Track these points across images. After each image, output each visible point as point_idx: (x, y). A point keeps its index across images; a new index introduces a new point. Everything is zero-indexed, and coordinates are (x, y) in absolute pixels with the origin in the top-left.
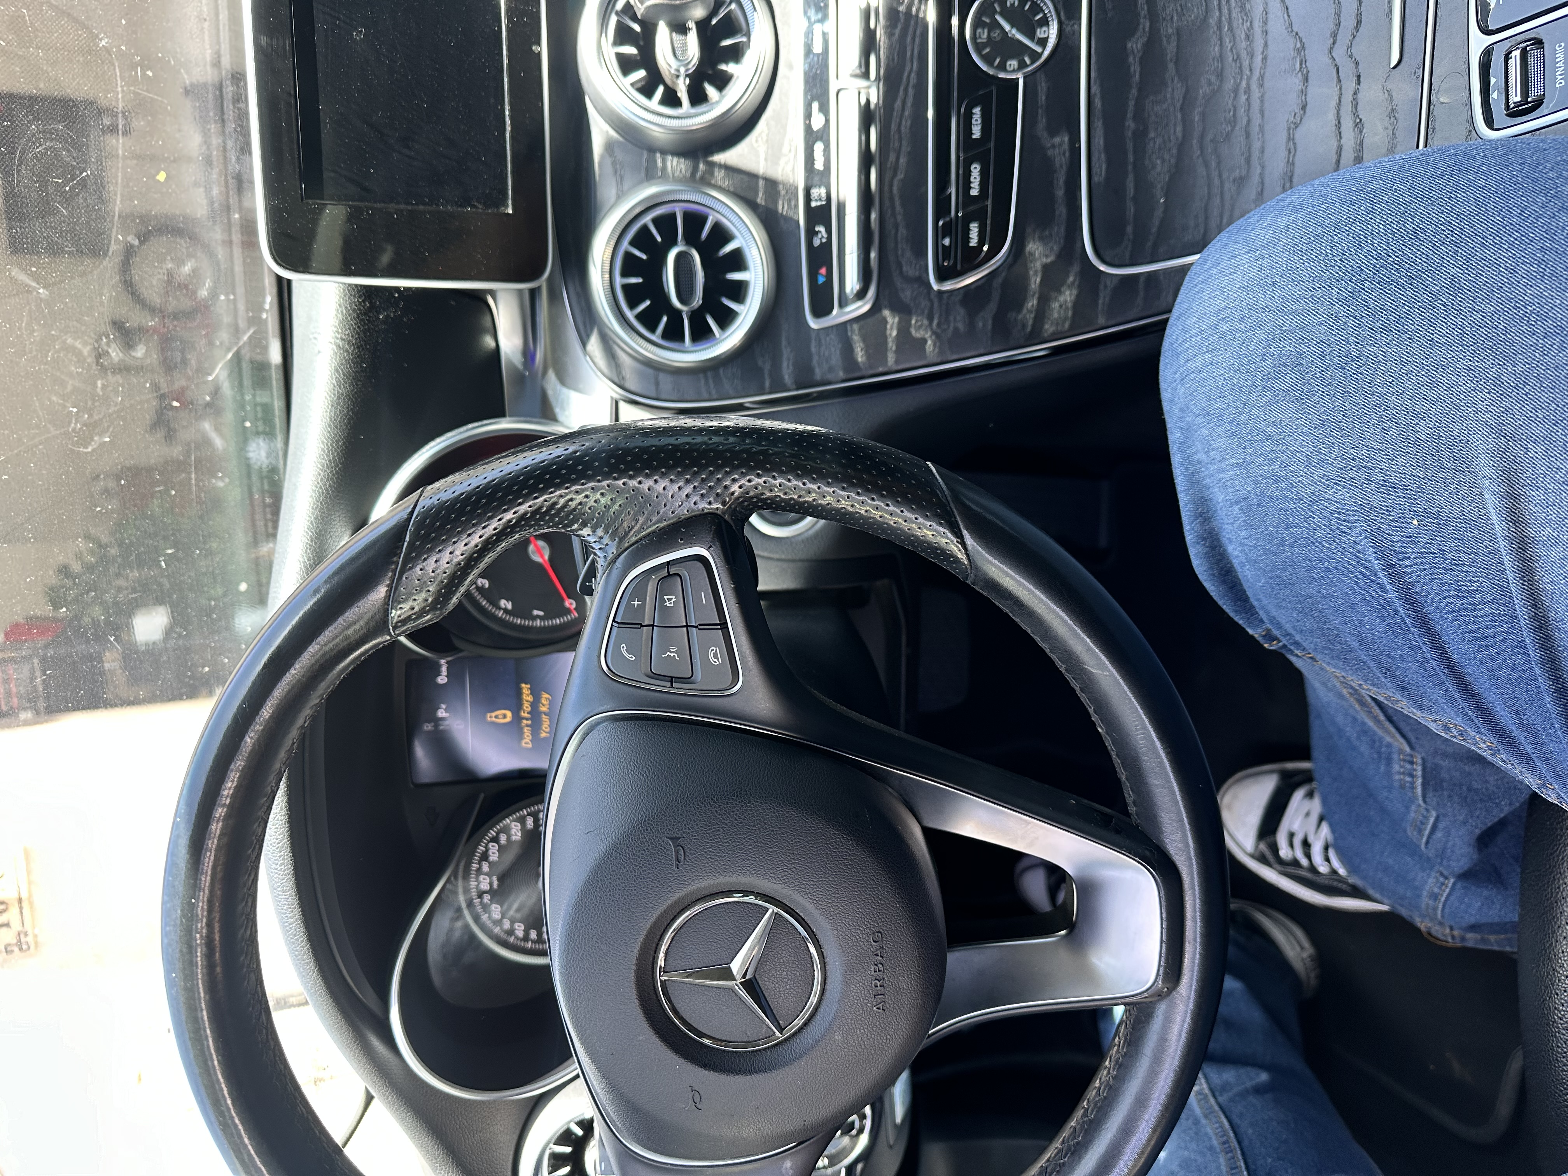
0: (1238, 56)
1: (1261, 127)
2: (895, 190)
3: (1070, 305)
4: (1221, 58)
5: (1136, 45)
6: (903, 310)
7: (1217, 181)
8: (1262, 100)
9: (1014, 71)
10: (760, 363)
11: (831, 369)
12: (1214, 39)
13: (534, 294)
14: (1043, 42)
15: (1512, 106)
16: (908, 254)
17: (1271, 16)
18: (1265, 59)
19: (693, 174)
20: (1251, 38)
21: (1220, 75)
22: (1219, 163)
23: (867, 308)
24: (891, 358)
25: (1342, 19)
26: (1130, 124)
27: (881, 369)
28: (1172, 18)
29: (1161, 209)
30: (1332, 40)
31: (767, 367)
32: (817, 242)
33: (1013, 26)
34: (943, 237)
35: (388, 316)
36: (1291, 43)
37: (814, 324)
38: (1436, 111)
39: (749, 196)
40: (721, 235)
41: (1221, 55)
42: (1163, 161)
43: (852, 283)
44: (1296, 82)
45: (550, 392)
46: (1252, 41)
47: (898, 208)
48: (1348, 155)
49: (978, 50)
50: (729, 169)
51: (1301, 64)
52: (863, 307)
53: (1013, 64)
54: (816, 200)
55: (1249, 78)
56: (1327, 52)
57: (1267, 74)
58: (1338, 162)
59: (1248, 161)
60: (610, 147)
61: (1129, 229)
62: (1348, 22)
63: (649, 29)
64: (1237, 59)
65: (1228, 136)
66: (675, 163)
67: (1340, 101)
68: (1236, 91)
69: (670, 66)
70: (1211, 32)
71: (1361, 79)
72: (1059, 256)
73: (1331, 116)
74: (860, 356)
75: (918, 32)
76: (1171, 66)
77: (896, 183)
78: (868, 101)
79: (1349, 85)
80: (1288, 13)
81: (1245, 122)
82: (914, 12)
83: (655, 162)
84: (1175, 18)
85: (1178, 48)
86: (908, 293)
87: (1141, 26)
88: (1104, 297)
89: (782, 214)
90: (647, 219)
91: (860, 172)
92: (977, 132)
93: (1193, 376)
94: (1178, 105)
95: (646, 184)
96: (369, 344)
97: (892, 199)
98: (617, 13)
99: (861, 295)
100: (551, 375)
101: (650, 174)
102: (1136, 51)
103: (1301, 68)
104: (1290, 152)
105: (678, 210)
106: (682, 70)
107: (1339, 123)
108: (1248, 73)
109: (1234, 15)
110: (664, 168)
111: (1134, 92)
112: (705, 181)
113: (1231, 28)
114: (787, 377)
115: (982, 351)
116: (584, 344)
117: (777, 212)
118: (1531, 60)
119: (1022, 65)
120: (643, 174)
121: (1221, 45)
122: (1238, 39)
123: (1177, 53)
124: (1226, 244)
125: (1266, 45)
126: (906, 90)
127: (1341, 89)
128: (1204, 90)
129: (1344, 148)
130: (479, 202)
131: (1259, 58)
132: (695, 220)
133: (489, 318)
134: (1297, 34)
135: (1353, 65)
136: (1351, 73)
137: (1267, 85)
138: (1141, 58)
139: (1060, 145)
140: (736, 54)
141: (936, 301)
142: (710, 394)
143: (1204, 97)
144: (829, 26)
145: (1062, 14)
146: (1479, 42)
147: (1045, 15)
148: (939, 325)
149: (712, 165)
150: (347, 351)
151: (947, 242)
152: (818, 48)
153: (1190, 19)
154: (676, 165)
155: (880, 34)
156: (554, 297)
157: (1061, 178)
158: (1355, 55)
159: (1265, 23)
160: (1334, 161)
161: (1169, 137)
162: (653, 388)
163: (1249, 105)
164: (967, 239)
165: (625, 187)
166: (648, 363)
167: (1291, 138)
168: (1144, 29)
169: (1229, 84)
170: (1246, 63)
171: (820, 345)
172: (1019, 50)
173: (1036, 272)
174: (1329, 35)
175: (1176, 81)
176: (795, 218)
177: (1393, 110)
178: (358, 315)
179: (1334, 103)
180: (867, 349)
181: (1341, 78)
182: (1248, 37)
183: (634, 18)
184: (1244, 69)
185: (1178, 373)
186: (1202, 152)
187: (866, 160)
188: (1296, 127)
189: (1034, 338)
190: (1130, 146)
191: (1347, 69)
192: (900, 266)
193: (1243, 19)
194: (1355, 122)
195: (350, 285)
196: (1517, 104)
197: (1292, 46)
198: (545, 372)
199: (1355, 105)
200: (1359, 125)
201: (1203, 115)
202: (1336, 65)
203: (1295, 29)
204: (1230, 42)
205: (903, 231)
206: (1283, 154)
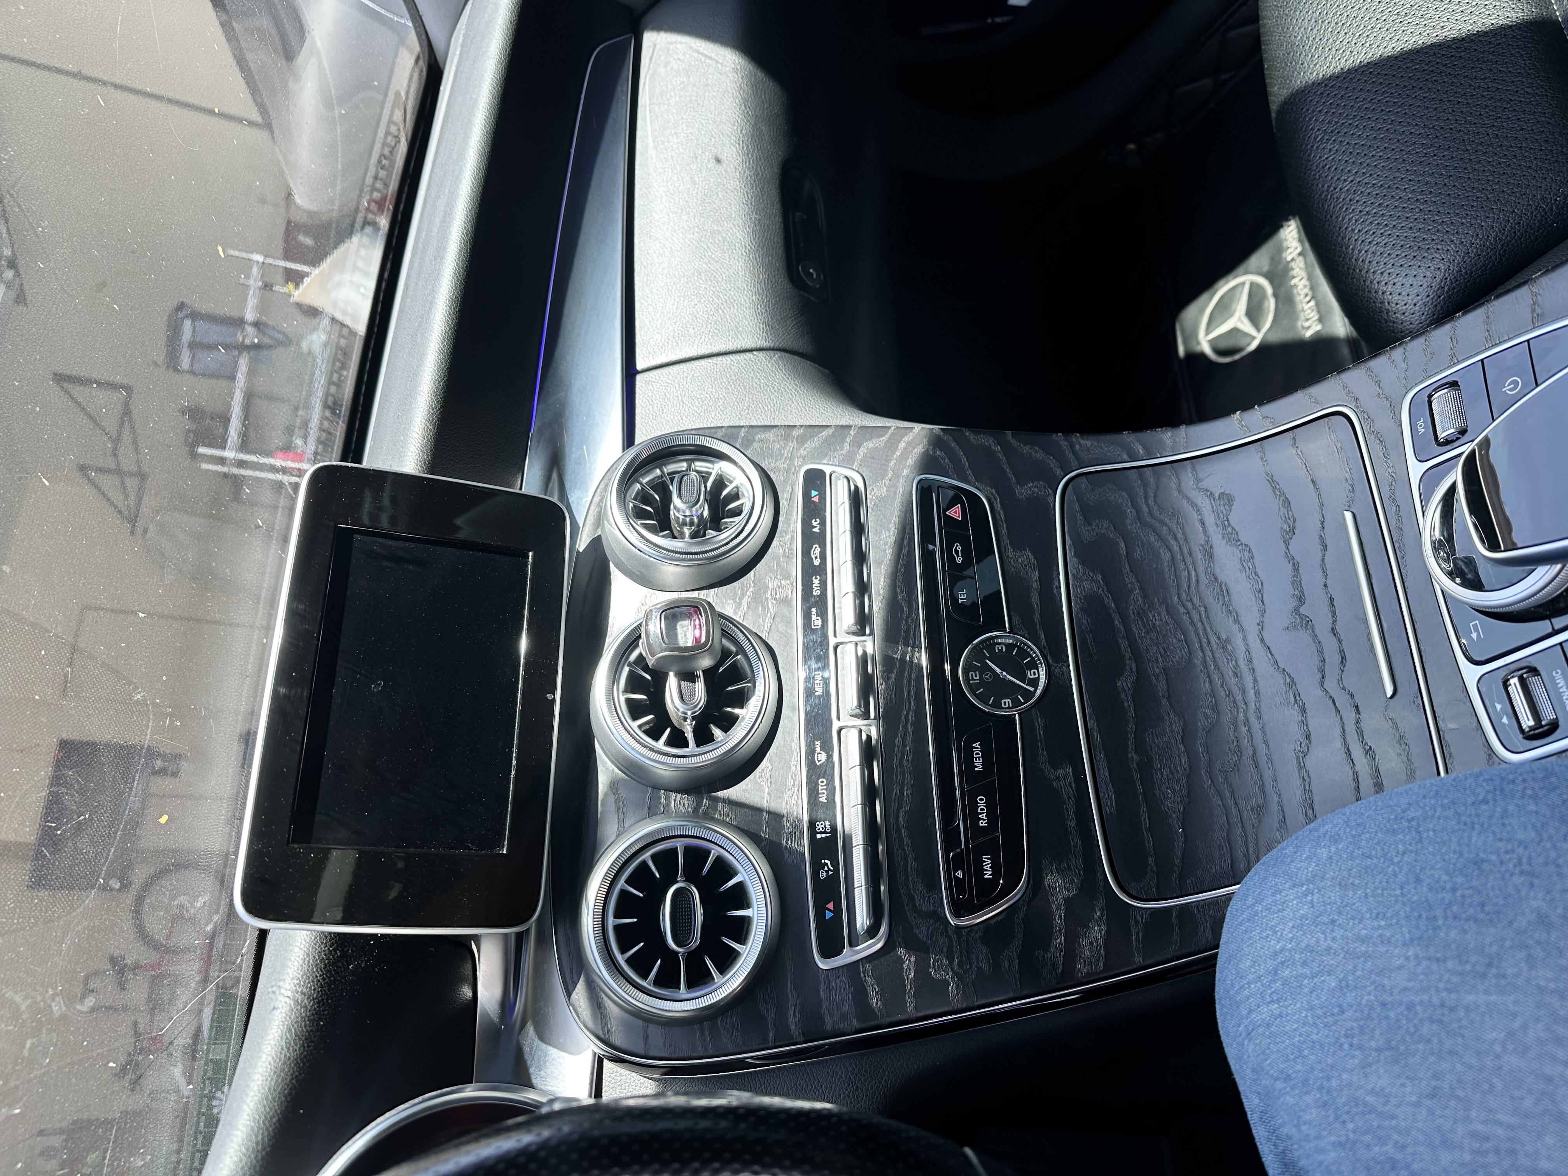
0: (1230, 691)
1: (1269, 758)
2: (901, 823)
3: (1101, 942)
4: (1213, 693)
5: (1125, 683)
6: (919, 948)
7: (1234, 811)
8: (1263, 729)
9: (1009, 708)
10: (762, 1011)
11: (843, 1017)
12: (1203, 676)
13: (520, 938)
14: (1034, 682)
15: (1527, 729)
16: (920, 887)
17: (1254, 655)
18: (1257, 694)
19: (696, 810)
20: (1239, 675)
21: (1216, 708)
22: (1233, 793)
23: (879, 946)
24: (910, 1005)
25: (1326, 656)
26: (1133, 756)
27: (899, 1017)
28: (1157, 659)
29: (1182, 839)
30: (1320, 675)
31: (771, 1016)
32: (823, 875)
33: (1003, 670)
34: (955, 872)
35: (356, 967)
36: (1279, 678)
37: (823, 964)
38: (1447, 736)
39: (753, 828)
40: (724, 869)
41: (1212, 690)
42: (1174, 791)
43: (862, 919)
44: (1293, 714)
45: (526, 1049)
46: (1241, 677)
47: (906, 840)
48: (1366, 783)
49: (973, 692)
50: (732, 803)
51: (1295, 697)
52: (876, 945)
53: (1007, 702)
54: (821, 833)
55: (1246, 712)
56: (1318, 686)
57: (1263, 707)
58: (1357, 788)
59: (1262, 789)
60: (614, 785)
61: (1151, 861)
62: (1333, 659)
63: (660, 679)
64: (1229, 694)
65: (1237, 766)
66: (678, 799)
67: (1343, 729)
68: (1235, 723)
69: (678, 710)
70: (1198, 670)
71: (1361, 709)
72: (1080, 889)
73: (1338, 743)
74: (875, 1002)
75: (913, 676)
76: (1164, 701)
77: (901, 814)
78: (869, 737)
79: (1350, 716)
80: (1270, 652)
81: (1251, 752)
82: (908, 659)
83: (659, 797)
84: (1160, 659)
85: (1168, 685)
86: (924, 929)
87: (1128, 667)
88: (1137, 933)
89: (786, 847)
90: (647, 855)
91: (864, 804)
92: (979, 766)
93: (1261, 1030)
94: (1179, 738)
95: (648, 820)
96: (332, 999)
97: (898, 830)
98: (629, 665)
99: (872, 932)
100: (530, 1029)
101: (652, 811)
102: (1126, 689)
103: (1296, 700)
104: (1304, 780)
105: (679, 845)
106: (689, 713)
107: (1348, 750)
108: (1244, 707)
109: (1217, 655)
110: (668, 804)
111: (1131, 726)
112: (708, 816)
113: (1217, 667)
114: (794, 1029)
115: (1011, 995)
116: (569, 994)
117: (782, 845)
118: (1532, 687)
119: (1016, 703)
120: (646, 811)
121: (1210, 681)
122: (1226, 677)
123: (1168, 690)
124: (1265, 878)
125: (1255, 681)
126: (905, 727)
127: (1341, 718)
128: (1202, 723)
129: (1360, 774)
130: (473, 844)
131: (1252, 693)
132: (696, 855)
133: (469, 966)
134: (1284, 670)
135: (1348, 697)
136: (1348, 704)
137: (1265, 717)
138: (1133, 695)
139: (1065, 777)
140: (741, 699)
141: (954, 936)
142: (706, 1049)
143: (1203, 730)
144: (830, 674)
145: (1049, 658)
146: (1471, 674)
147: (1033, 658)
148: (960, 965)
149: (717, 800)
150: (305, 1007)
151: (960, 874)
152: (819, 691)
153: (1174, 660)
154: (679, 802)
155: (879, 680)
156: (542, 940)
157: (1071, 809)
158: (1347, 687)
159: (1250, 661)
160: (1353, 788)
161: (1176, 768)
162: (641, 1043)
163: (1251, 736)
164: (981, 871)
165: (627, 824)
166: (638, 1014)
167: (1301, 767)
168: (1131, 669)
169: (1227, 718)
170: (1239, 698)
171: (829, 988)
172: (1011, 690)
173: (1058, 908)
174: (1316, 670)
175: (1172, 715)
176: (800, 850)
177: (1401, 737)
178: (325, 965)
179: (1338, 731)
180: (882, 993)
181: (1339, 709)
182: (1236, 675)
183: (646, 669)
184: (1238, 703)
185: (1243, 1026)
186: (1212, 781)
187: (869, 793)
188: (1305, 756)
189: (1067, 979)
190: (1136, 776)
191: (1342, 700)
192: (912, 899)
193: (1227, 659)
194: (1364, 749)
195: (323, 932)
196: (1532, 729)
197: (1282, 682)
198: (523, 1025)
199: (1360, 733)
200: (1369, 752)
201: (1207, 748)
202: (1331, 697)
203: (1282, 666)
204: (1219, 679)
205: (912, 864)
206: (1298, 782)
